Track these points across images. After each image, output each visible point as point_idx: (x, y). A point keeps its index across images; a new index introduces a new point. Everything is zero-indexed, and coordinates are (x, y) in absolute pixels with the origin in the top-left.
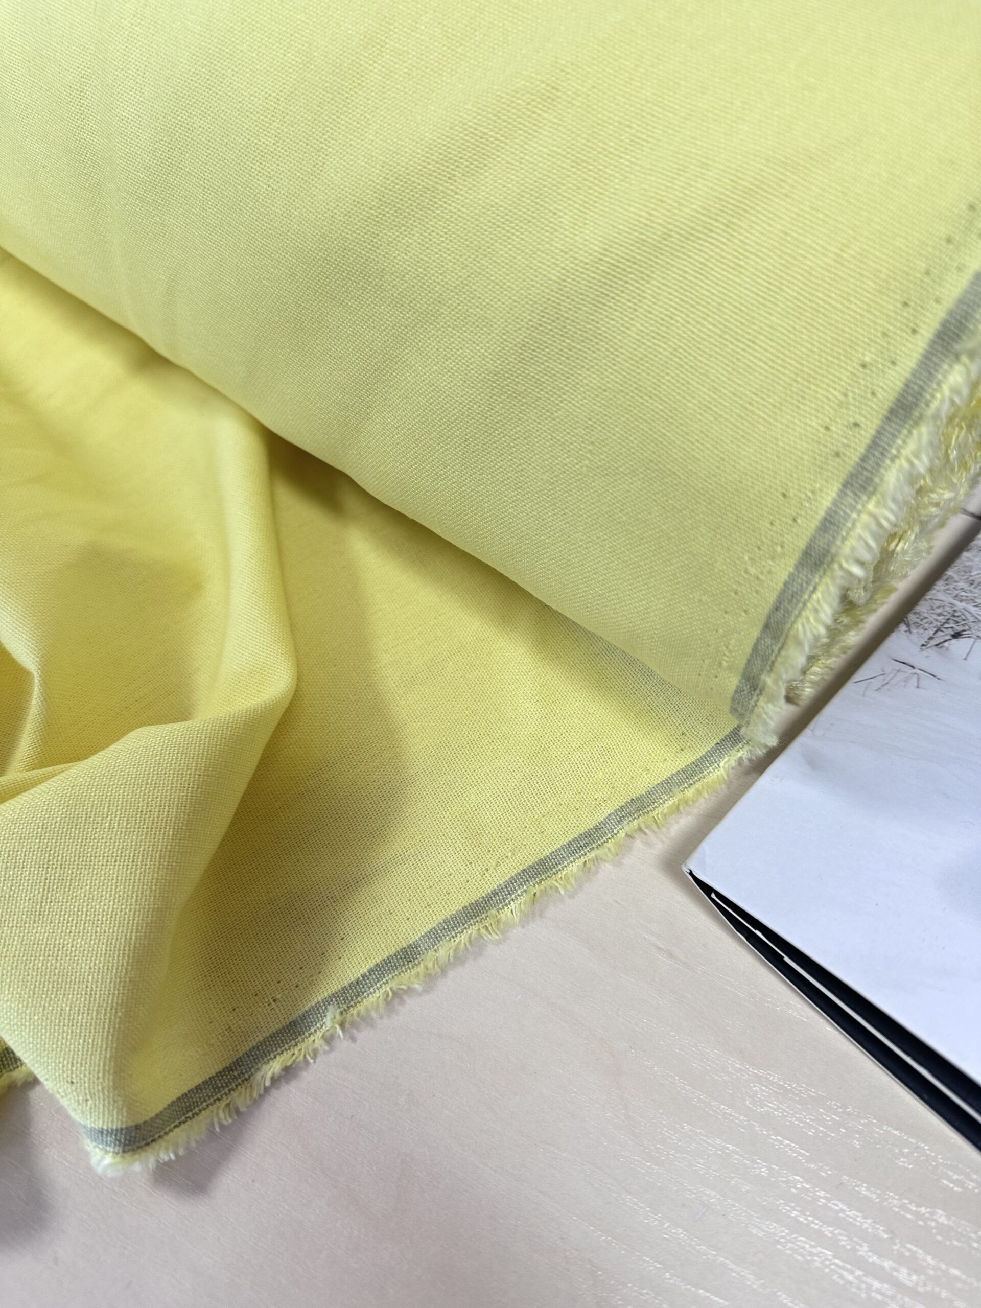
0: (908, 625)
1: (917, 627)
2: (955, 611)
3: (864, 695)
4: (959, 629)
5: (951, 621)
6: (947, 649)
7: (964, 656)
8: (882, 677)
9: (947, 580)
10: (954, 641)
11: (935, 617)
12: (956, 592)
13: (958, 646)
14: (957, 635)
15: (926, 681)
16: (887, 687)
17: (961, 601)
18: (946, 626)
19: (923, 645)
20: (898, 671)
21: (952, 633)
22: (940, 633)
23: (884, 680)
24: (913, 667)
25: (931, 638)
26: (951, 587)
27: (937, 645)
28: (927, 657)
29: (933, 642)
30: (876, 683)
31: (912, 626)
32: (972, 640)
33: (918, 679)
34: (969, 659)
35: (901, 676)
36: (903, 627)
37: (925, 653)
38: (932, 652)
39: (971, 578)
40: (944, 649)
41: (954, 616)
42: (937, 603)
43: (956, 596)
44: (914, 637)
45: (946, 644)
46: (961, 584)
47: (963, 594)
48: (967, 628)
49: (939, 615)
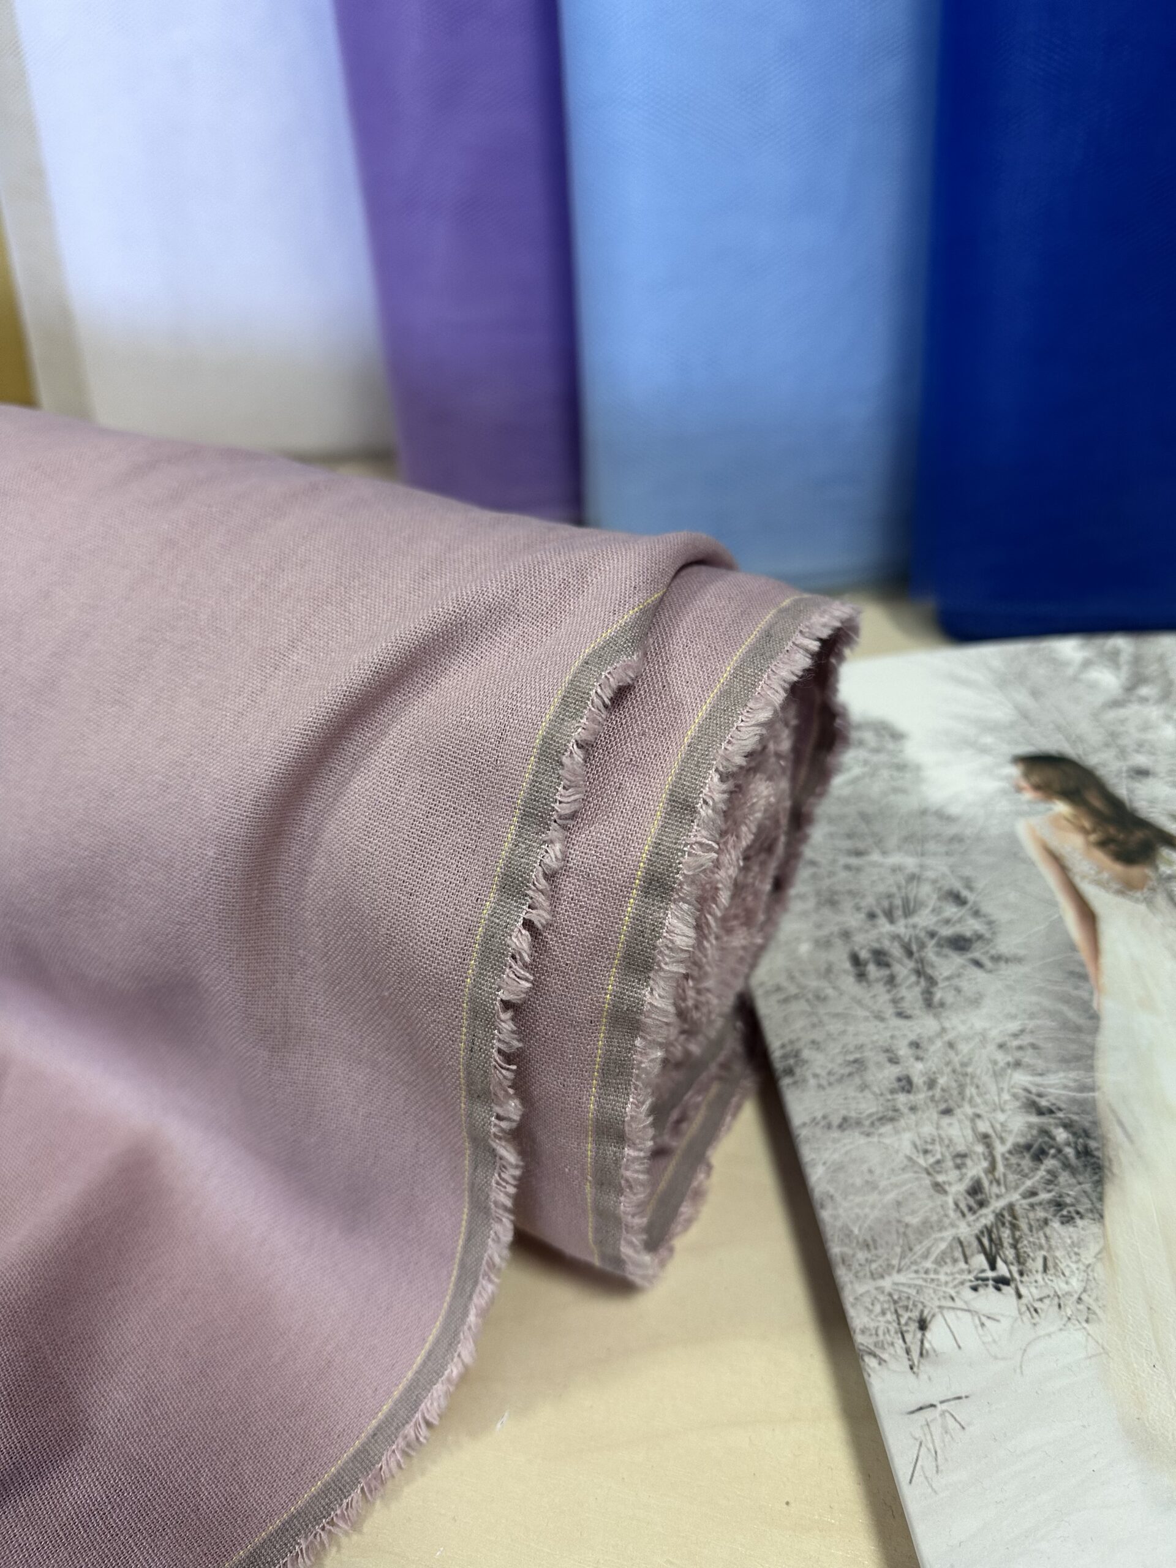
0: (875, 1356)
1: (883, 1348)
2: (890, 1295)
3: (935, 1492)
4: (915, 1314)
5: (900, 1311)
6: (935, 1351)
7: (955, 1345)
8: (923, 1449)
9: (844, 1261)
10: (928, 1334)
11: (881, 1318)
12: (867, 1268)
13: (937, 1336)
14: (923, 1325)
15: (962, 1411)
16: (939, 1458)
17: (882, 1277)
18: (903, 1321)
19: (911, 1368)
20: (928, 1425)
21: (917, 1325)
22: (908, 1337)
23: (929, 1450)
24: (933, 1406)
25: (908, 1351)
26: (856, 1266)
27: (921, 1354)
28: (930, 1379)
29: (915, 1354)
30: (927, 1462)
31: (878, 1352)
32: (939, 1317)
33: (952, 1416)
34: (961, 1345)
35: (936, 1429)
36: (871, 1362)
37: (923, 1377)
38: (925, 1368)
39: (861, 1240)
40: (931, 1352)
41: (895, 1302)
42: (867, 1301)
43: (872, 1274)
44: (893, 1365)
45: (927, 1345)
46: (861, 1256)
47: (874, 1266)
48: (920, 1306)
49: (883, 1313)
